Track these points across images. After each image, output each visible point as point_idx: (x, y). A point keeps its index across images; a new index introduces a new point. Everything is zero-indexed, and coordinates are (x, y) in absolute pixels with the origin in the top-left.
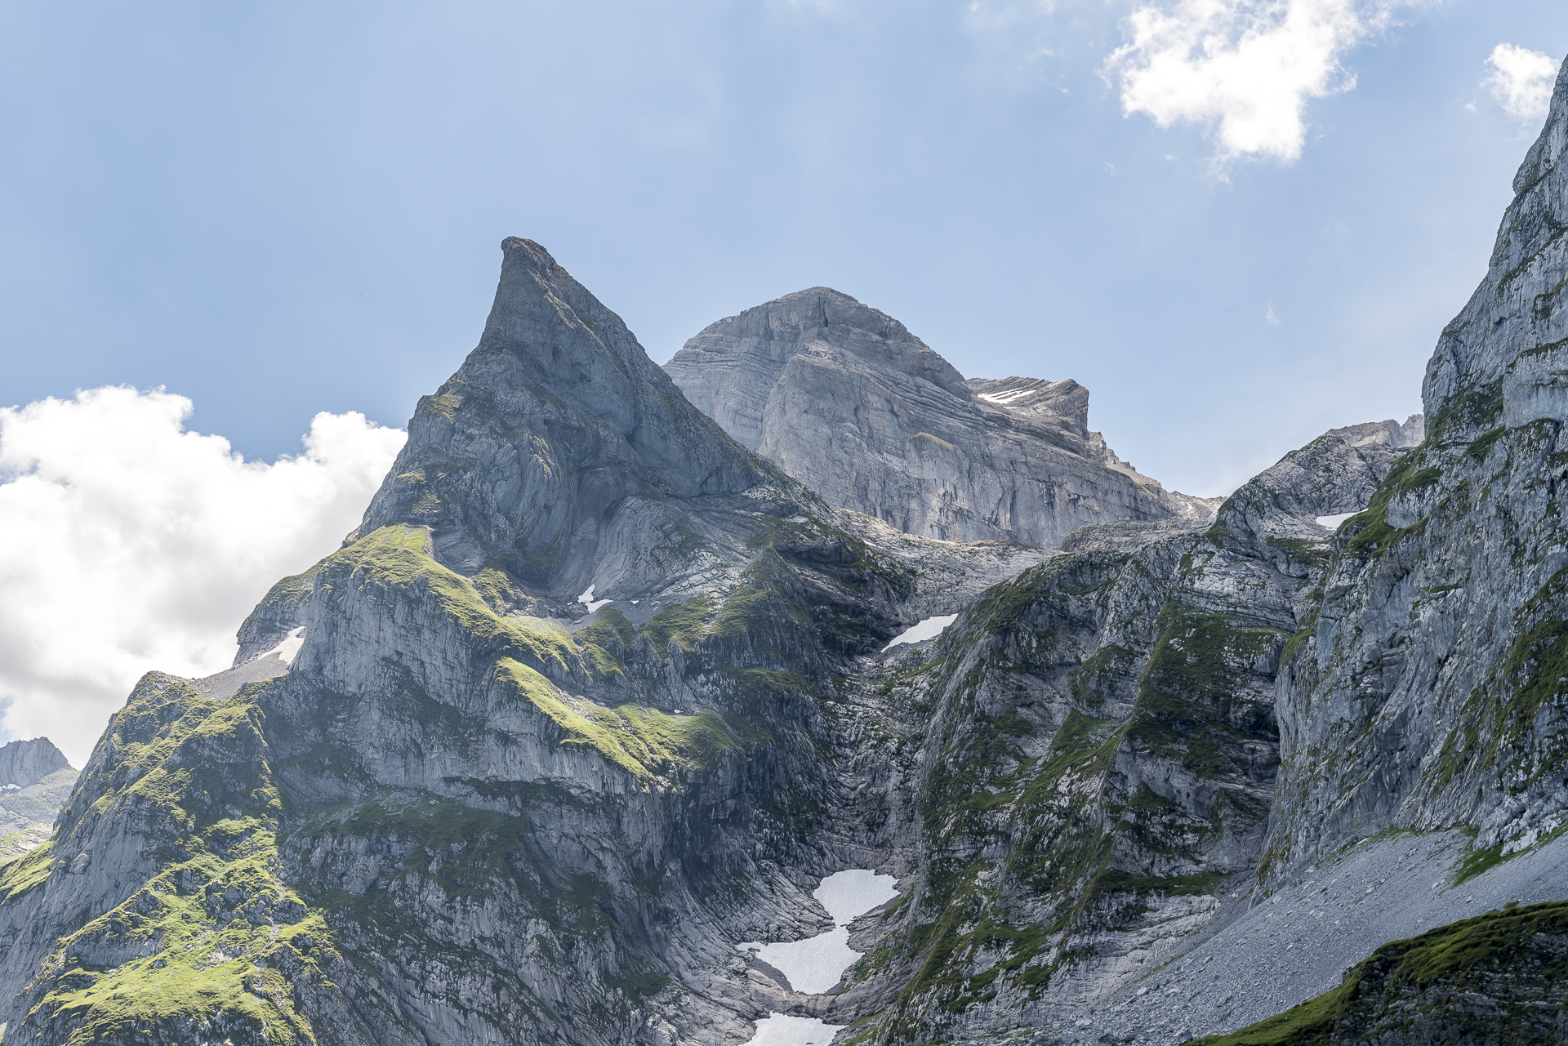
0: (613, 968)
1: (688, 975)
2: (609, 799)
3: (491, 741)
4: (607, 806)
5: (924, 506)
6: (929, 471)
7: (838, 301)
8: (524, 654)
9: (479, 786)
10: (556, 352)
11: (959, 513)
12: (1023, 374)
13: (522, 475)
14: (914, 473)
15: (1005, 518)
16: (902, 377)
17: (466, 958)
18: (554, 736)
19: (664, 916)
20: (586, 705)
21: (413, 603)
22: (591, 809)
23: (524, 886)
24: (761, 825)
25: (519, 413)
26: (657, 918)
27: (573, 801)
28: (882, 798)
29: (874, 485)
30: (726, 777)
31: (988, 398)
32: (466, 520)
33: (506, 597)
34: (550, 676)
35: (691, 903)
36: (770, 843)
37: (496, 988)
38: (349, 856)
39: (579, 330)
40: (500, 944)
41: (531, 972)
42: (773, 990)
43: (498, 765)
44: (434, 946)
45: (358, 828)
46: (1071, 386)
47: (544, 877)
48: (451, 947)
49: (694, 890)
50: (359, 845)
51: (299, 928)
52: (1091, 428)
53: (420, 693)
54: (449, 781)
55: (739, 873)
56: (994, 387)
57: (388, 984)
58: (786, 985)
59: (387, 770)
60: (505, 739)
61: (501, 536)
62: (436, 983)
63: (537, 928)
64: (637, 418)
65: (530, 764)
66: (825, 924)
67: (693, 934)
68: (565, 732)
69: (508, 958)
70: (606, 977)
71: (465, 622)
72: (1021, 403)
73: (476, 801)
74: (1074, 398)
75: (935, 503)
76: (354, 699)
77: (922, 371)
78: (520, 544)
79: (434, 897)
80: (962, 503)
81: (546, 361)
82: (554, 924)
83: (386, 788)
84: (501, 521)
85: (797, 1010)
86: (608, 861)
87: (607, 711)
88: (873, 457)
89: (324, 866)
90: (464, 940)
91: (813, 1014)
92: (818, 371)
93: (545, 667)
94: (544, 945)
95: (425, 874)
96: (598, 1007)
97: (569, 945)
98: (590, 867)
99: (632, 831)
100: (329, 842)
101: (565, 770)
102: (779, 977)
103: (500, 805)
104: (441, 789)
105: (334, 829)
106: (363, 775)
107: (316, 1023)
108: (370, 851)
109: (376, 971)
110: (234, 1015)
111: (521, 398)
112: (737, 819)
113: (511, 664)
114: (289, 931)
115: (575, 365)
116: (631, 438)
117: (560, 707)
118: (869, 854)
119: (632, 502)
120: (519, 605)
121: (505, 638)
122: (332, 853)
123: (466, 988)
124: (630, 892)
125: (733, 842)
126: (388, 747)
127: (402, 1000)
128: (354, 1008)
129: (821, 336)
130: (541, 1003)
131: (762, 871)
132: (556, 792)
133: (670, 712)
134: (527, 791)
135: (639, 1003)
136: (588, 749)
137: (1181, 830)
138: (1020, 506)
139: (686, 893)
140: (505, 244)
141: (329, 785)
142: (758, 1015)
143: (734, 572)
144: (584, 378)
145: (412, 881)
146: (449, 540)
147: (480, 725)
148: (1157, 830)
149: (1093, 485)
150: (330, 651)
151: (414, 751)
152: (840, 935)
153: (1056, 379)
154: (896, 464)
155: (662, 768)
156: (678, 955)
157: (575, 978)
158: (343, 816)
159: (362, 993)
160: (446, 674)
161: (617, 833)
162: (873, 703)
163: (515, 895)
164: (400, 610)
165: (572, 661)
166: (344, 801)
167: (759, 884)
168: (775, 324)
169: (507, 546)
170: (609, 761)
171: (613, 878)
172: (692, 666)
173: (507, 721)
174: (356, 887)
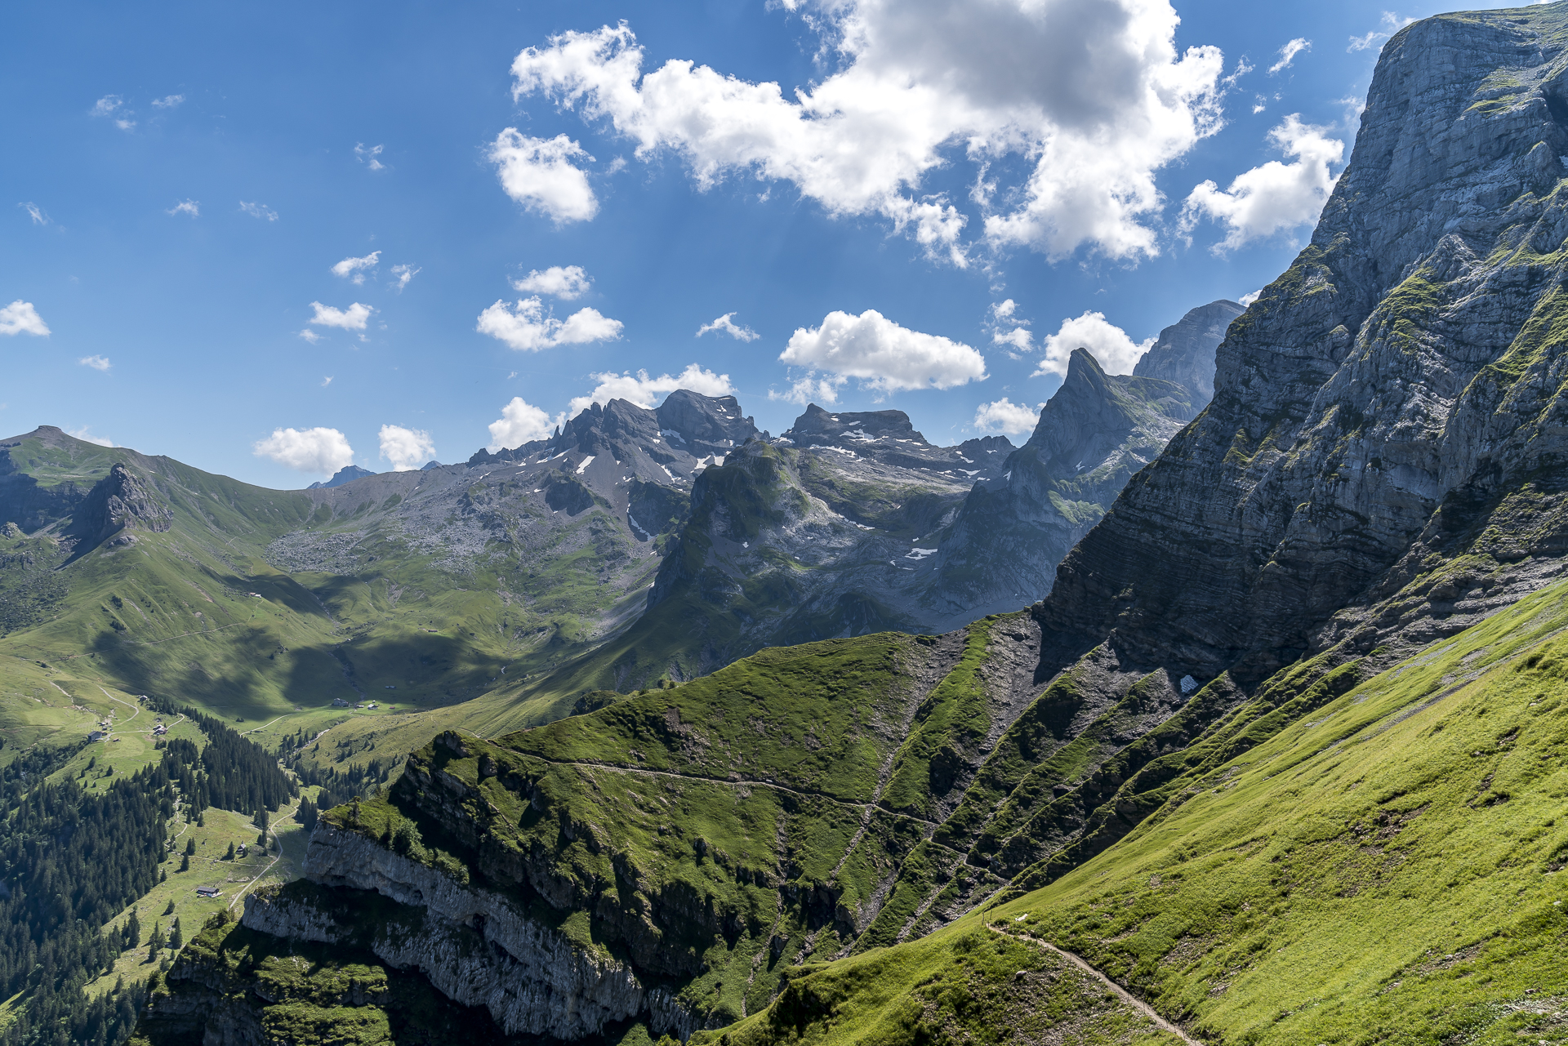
2: (1067, 529)
3: (1043, 512)
4: (1067, 531)
8: (1054, 488)
9: (1040, 524)
17: (1031, 568)
18: (1056, 512)
20: (1068, 502)
22: (1062, 531)
23: (1045, 551)
25: (1067, 411)
27: (1058, 529)
32: (1049, 445)
34: (1061, 494)
37: (1036, 576)
38: (1009, 541)
40: (1038, 565)
41: (1044, 573)
43: (1044, 519)
44: (1024, 565)
45: (1012, 534)
47: (1050, 549)
48: (1027, 565)
50: (1011, 538)
53: (1031, 498)
54: (1034, 522)
57: (1013, 574)
59: (1021, 517)
60: (1046, 512)
61: (1058, 449)
62: (1023, 574)
63: (1046, 562)
65: (1051, 519)
68: (1059, 511)
69: (1039, 569)
73: (1039, 528)
76: (1015, 497)
78: (1062, 451)
79: (1025, 553)
81: (1078, 393)
83: (1020, 522)
84: (1058, 444)
87: (1073, 503)
89: (1003, 543)
90: (1031, 564)
93: (1060, 492)
94: (1047, 567)
99: (1072, 538)
101: (1058, 521)
103: (1043, 529)
104: (1032, 524)
105: (1006, 533)
106: (1016, 518)
109: (1010, 571)
111: (1068, 406)
113: (1051, 492)
115: (1085, 393)
116: (1099, 414)
117: (1060, 503)
119: (1097, 435)
123: (1029, 576)
126: (1022, 512)
127: (1015, 578)
128: (1005, 580)
130: (1045, 581)
132: (1055, 526)
133: (1090, 503)
134: (1049, 526)
136: (1063, 516)
141: (1008, 520)
143: (1118, 458)
144: (1088, 397)
145: (1021, 548)
146: (1044, 451)
147: (1041, 507)
150: (1014, 482)
151: (1027, 514)
155: (1082, 520)
158: (1009, 530)
159: (1007, 576)
160: (1036, 493)
164: (1027, 474)
165: (1067, 489)
166: (1011, 524)
169: (1058, 452)
170: (1067, 520)
172: (1099, 488)
173: (1046, 508)
174: (1009, 549)
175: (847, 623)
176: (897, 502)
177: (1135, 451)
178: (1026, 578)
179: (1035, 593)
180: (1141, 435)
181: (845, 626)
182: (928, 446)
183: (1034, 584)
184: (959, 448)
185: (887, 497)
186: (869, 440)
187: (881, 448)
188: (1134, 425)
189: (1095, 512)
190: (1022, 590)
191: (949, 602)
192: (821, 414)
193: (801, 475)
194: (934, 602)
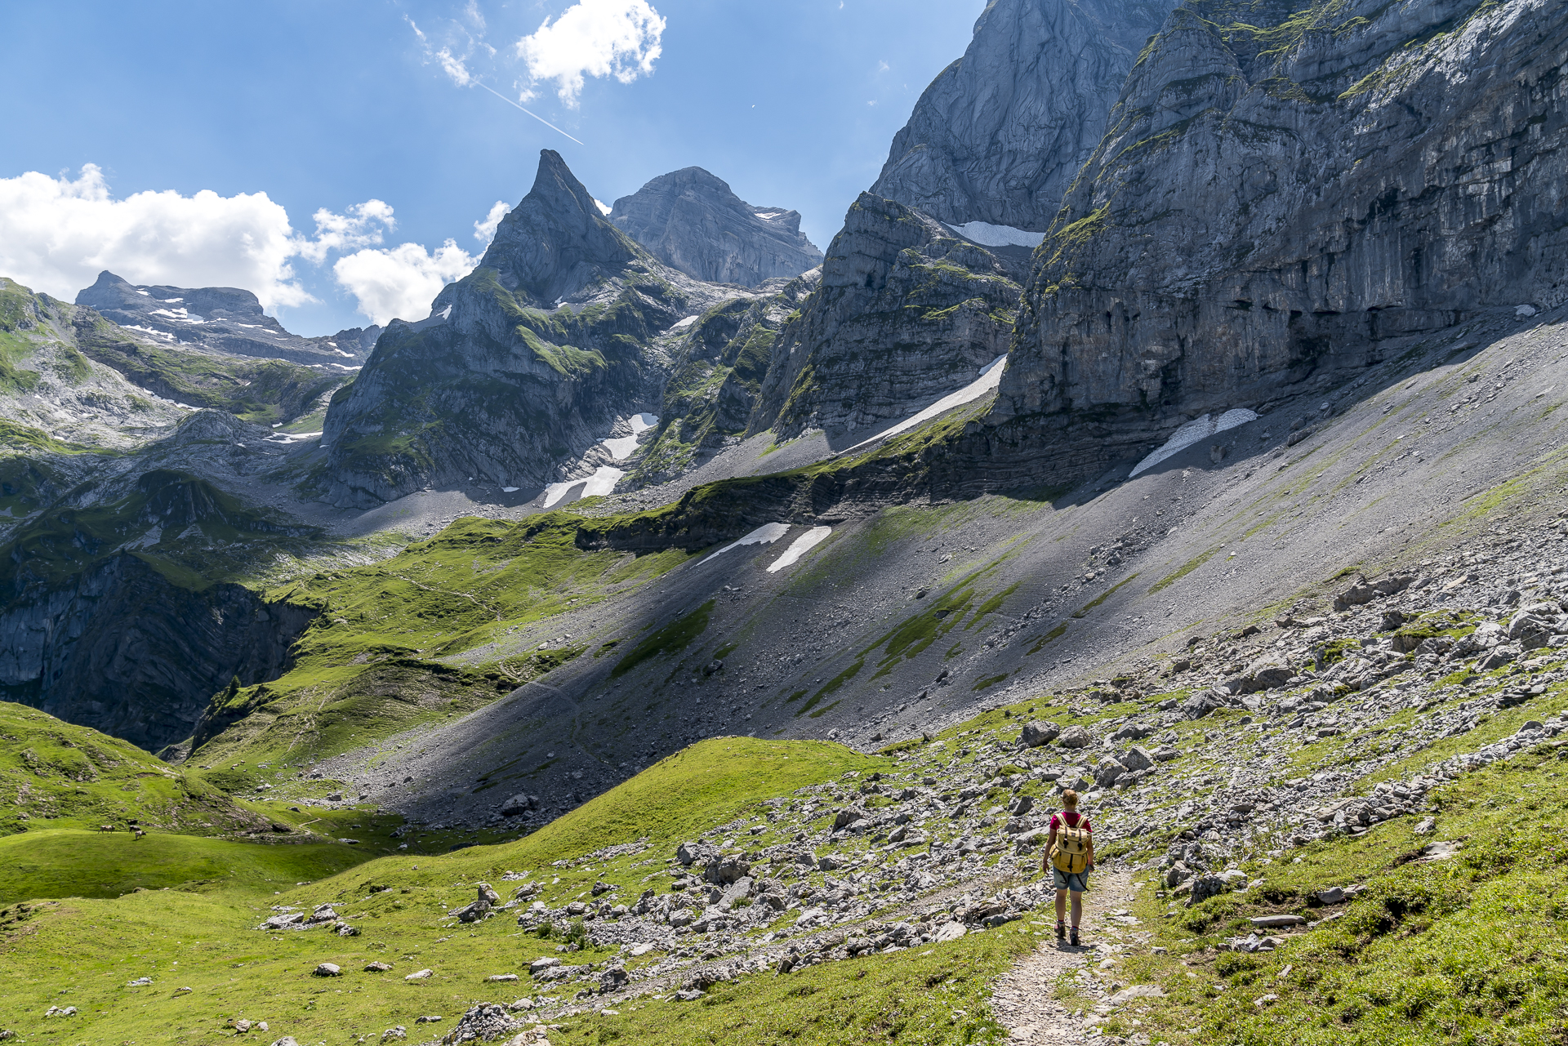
0: (547, 445)
1: (576, 450)
2: (552, 382)
3: (511, 357)
4: (551, 386)
5: (725, 261)
6: (727, 247)
7: (701, 173)
8: (527, 324)
9: (507, 375)
10: (557, 200)
11: (738, 264)
12: (778, 206)
13: (537, 251)
14: (722, 247)
15: (756, 268)
16: (722, 207)
17: (494, 439)
18: (534, 357)
19: (570, 427)
20: (549, 344)
21: (487, 301)
22: (545, 386)
23: (517, 414)
24: (611, 394)
25: (539, 225)
26: (566, 428)
27: (539, 383)
28: (658, 387)
29: (706, 252)
30: (599, 377)
31: (762, 216)
32: (514, 267)
33: (525, 300)
34: (537, 333)
35: (582, 422)
36: (614, 401)
37: (503, 451)
38: (455, 398)
39: (567, 191)
40: (506, 435)
41: (517, 446)
42: (606, 457)
43: (514, 367)
44: (482, 434)
45: (459, 388)
46: (795, 213)
47: (526, 411)
48: (488, 434)
49: (583, 418)
50: (459, 394)
51: (433, 424)
52: (801, 230)
53: (488, 336)
54: (495, 371)
55: (601, 412)
56: (765, 211)
57: (464, 448)
58: (611, 455)
59: (474, 366)
60: (516, 357)
61: (526, 275)
62: (482, 447)
63: (520, 429)
64: (587, 229)
65: (524, 367)
66: (630, 433)
67: (581, 434)
68: (538, 356)
69: (509, 440)
70: (545, 450)
71: (506, 310)
72: (774, 219)
73: (504, 380)
74: (795, 218)
75: (729, 260)
76: (465, 336)
77: (730, 206)
78: (534, 278)
79: (484, 416)
80: (740, 261)
81: (553, 203)
82: (527, 428)
83: (473, 372)
84: (527, 269)
85: (612, 465)
86: (550, 406)
87: (558, 348)
88: (706, 240)
89: (446, 401)
90: (493, 433)
91: (618, 467)
92: (688, 203)
93: (536, 330)
94: (522, 436)
95: (481, 407)
96: (540, 460)
97: (531, 436)
98: (543, 408)
99: (560, 396)
100: (448, 392)
101: (537, 370)
102: (609, 452)
103: (513, 382)
104: (492, 374)
105: (451, 387)
106: (465, 366)
107: (436, 460)
108: (464, 397)
109: (460, 442)
110: (405, 456)
111: (540, 219)
112: (602, 393)
113: (522, 328)
114: (430, 425)
115: (564, 205)
116: (584, 237)
117: (539, 346)
118: (651, 408)
119: (582, 263)
120: (530, 303)
121: (521, 317)
122: (449, 396)
123: (492, 450)
124: (557, 418)
125: (600, 401)
126: (474, 356)
127: (469, 453)
128: (451, 455)
129: (692, 188)
130: (519, 457)
131: (610, 412)
132: (533, 378)
133: (582, 349)
134: (523, 378)
135: (555, 459)
136: (545, 363)
137: (741, 412)
138: (762, 263)
139: (580, 419)
140: (543, 152)
141: (452, 370)
142: (599, 466)
143: (616, 295)
144: (567, 211)
145: (477, 409)
146: (506, 275)
147: (508, 350)
148: (733, 411)
149: (791, 257)
150: (458, 317)
151: (483, 359)
152: (635, 437)
153: (790, 209)
154: (715, 244)
155: (574, 371)
156: (575, 443)
157: (533, 449)
158: (455, 382)
159: (454, 449)
160: (497, 330)
161: (554, 395)
162: (661, 349)
163: (513, 417)
164: (483, 303)
165: (546, 327)
166: (457, 376)
167: (608, 416)
168: (677, 180)
169: (529, 279)
170: (552, 368)
171: (551, 412)
172: (593, 332)
173: (517, 350)
174: (456, 410)
175: (153, 520)
176: (245, 377)
177: (639, 288)
178: (487, 453)
179: (503, 476)
180: (644, 270)
181: (150, 526)
182: (289, 335)
183: (502, 462)
184: (333, 339)
185: (230, 370)
186: (197, 321)
187: (215, 331)
188: (632, 258)
189: (591, 361)
190: (480, 471)
191: (354, 490)
192: (120, 285)
193: (78, 335)
194: (325, 491)
